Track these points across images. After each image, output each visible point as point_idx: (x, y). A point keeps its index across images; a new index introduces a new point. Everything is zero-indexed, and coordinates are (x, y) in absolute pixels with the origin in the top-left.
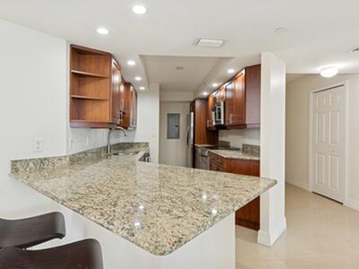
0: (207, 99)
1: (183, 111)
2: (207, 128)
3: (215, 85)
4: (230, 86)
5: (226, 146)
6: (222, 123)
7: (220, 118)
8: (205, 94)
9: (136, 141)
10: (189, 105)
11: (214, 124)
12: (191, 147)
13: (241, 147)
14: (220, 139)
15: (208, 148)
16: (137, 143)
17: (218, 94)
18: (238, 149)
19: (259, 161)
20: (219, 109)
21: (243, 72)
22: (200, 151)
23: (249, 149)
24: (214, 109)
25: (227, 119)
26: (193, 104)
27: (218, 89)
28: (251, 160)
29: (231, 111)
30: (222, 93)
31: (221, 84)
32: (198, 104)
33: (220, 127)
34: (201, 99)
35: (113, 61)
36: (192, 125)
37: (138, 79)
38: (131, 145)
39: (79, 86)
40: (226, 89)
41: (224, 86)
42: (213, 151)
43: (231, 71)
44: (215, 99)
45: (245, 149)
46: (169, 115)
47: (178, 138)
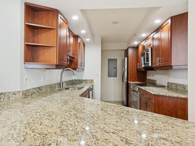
0: (137, 48)
1: (119, 57)
2: (137, 70)
3: (144, 35)
4: (156, 36)
5: (153, 84)
6: (150, 65)
7: (148, 61)
8: (136, 43)
9: (84, 79)
10: (123, 52)
11: (143, 66)
12: (125, 83)
13: (166, 85)
14: (148, 77)
15: (138, 85)
16: (85, 80)
17: (147, 43)
18: (163, 86)
19: (186, 100)
20: (147, 54)
21: (169, 21)
22: (131, 87)
23: (174, 86)
24: (143, 55)
25: (154, 62)
26: (126, 51)
27: (146, 39)
28: (177, 98)
29: (158, 56)
30: (149, 42)
31: (149, 34)
32: (130, 51)
33: (148, 69)
34: (133, 47)
35: (60, 15)
36: (126, 67)
37: (83, 32)
38: (80, 81)
39: (34, 36)
40: (153, 39)
41: (152, 36)
42: (143, 88)
43: (158, 22)
44: (144, 47)
45: (170, 87)
46: (109, 59)
47: (116, 76)
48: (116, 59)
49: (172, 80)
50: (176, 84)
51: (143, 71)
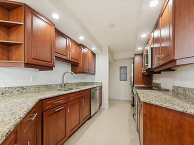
0: (142, 54)
2: (142, 74)
13: (171, 88)
18: (167, 91)
45: (176, 91)
46: (120, 67)
47: (126, 80)
48: (127, 67)
49: (179, 83)
50: (184, 88)
51: (146, 75)
